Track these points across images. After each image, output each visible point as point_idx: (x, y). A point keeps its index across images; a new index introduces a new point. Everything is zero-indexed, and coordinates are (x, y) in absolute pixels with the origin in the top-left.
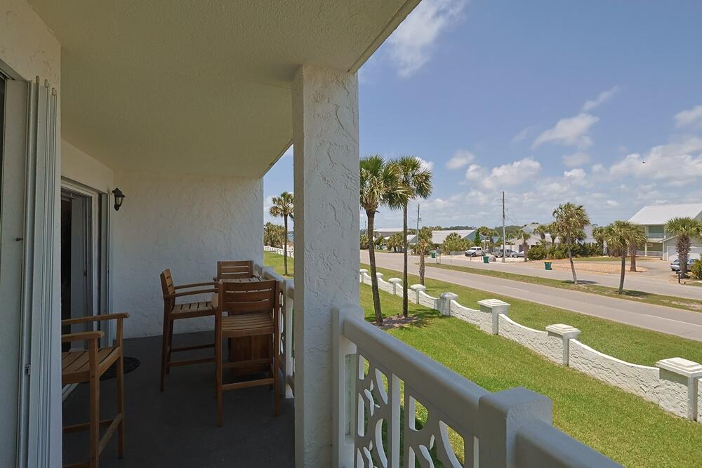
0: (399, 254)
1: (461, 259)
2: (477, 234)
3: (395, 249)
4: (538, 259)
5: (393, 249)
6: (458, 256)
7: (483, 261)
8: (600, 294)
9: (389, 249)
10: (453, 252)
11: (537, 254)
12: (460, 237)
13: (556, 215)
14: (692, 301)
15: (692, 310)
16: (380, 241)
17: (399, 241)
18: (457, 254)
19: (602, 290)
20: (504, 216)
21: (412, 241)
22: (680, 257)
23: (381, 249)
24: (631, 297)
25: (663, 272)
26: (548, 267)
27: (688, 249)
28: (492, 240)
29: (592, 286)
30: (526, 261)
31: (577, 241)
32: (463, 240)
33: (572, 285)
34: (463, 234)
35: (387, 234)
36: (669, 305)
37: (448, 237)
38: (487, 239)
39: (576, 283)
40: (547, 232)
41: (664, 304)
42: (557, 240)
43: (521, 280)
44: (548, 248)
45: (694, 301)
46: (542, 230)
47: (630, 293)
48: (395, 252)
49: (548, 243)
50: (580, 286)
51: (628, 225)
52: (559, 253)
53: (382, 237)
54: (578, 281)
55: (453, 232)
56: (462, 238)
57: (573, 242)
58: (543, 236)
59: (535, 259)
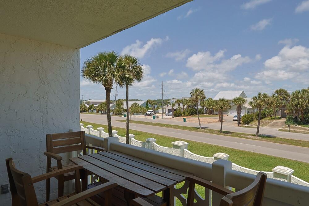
0: (104, 115)
1: (140, 117)
2: (147, 104)
3: (102, 112)
4: (178, 117)
5: (100, 112)
6: (138, 116)
7: (152, 118)
8: (213, 133)
9: (98, 112)
10: (136, 113)
11: (178, 114)
12: (138, 105)
13: (191, 94)
14: (248, 135)
15: (250, 139)
16: (91, 107)
17: (104, 108)
18: (137, 115)
19: (212, 131)
20: (163, 94)
21: (112, 107)
22: (238, 114)
23: (92, 112)
24: (225, 134)
25: (230, 121)
26: (185, 120)
27: (241, 111)
28: (154, 107)
29: (208, 130)
30: (173, 118)
31: (194, 107)
32: (140, 107)
33: (199, 129)
34: (140, 103)
35: (96, 103)
36: (240, 137)
37: (132, 105)
38: (152, 106)
39: (201, 128)
40: (181, 103)
41: (239, 137)
42: (186, 107)
43: (175, 128)
44: (182, 111)
45: (250, 135)
46: (179, 102)
47: (224, 132)
48: (102, 114)
49: (182, 108)
50: (203, 130)
51: (224, 99)
52: (187, 113)
53: (93, 105)
54: (202, 127)
55: (135, 102)
56: (140, 105)
57: (192, 108)
58: (179, 105)
59: (177, 116)
